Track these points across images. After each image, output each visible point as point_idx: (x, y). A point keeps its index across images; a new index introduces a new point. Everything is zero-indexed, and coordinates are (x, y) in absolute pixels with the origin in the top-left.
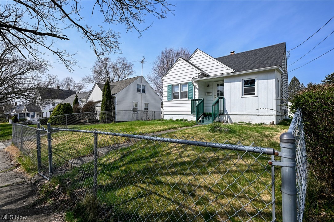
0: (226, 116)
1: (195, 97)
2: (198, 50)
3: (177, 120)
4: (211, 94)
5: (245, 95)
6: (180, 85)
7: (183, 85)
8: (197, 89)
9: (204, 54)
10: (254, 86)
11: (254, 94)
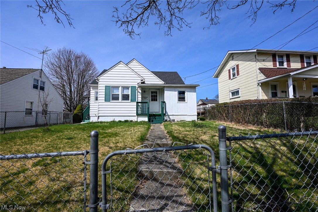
0: (167, 116)
1: (138, 100)
2: (134, 60)
3: (120, 121)
4: (147, 99)
5: (179, 101)
6: (121, 87)
7: (125, 88)
8: (140, 93)
9: (141, 65)
10: (185, 95)
11: (185, 101)
